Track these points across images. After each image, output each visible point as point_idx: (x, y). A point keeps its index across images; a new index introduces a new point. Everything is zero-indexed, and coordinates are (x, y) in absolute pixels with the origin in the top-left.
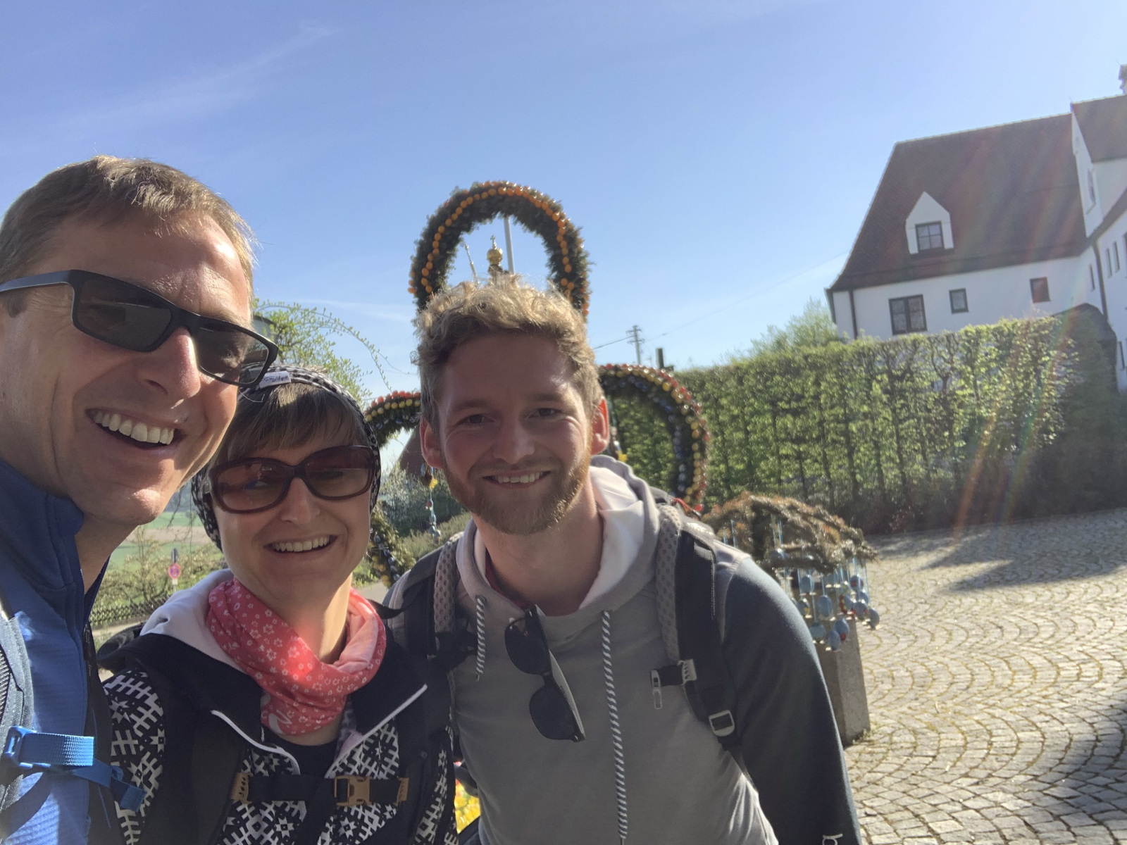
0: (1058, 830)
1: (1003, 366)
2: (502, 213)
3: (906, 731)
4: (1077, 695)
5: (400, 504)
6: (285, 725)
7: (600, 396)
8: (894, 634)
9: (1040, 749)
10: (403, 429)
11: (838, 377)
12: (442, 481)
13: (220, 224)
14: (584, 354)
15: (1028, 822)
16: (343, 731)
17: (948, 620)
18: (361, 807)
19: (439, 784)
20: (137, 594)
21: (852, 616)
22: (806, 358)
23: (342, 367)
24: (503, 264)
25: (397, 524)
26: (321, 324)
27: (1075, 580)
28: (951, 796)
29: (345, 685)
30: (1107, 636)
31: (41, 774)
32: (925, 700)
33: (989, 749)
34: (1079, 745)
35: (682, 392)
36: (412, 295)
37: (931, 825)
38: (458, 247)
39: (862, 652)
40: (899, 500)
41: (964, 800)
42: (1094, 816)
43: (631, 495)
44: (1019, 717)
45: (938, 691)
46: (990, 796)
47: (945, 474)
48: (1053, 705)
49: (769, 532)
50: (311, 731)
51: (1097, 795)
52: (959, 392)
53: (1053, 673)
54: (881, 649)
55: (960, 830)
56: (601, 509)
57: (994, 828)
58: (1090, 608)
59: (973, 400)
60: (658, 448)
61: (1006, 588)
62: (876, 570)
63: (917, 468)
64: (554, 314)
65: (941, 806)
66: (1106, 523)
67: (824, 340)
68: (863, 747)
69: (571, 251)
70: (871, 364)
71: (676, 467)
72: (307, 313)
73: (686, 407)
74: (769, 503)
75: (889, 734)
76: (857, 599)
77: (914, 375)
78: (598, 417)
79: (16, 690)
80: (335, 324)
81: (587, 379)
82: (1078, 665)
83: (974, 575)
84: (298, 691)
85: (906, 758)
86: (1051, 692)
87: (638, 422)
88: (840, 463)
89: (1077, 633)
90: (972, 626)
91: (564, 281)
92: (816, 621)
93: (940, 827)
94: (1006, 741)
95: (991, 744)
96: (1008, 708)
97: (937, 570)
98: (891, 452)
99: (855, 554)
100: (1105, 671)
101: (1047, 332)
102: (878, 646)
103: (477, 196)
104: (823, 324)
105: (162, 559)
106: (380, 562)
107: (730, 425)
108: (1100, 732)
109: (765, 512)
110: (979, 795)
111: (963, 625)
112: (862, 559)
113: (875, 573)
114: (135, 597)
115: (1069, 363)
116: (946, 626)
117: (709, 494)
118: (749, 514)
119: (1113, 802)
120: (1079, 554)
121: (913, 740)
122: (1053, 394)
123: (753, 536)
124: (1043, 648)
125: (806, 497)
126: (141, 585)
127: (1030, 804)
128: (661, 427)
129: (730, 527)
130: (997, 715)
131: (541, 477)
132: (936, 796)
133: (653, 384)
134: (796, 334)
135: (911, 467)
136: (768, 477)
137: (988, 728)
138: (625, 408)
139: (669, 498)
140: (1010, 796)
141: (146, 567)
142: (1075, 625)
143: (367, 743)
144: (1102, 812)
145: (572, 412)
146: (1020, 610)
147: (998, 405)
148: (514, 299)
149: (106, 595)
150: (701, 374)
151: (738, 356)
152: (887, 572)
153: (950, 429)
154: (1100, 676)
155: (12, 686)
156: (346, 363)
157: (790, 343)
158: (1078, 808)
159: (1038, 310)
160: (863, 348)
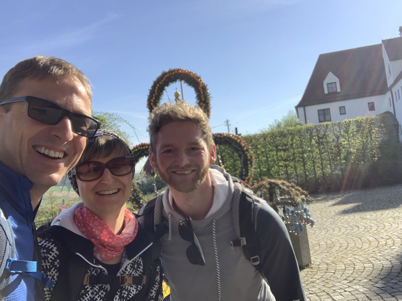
0: (378, 299)
1: (358, 133)
2: (180, 79)
3: (324, 264)
4: (385, 251)
5: (143, 183)
6: (102, 257)
7: (213, 143)
8: (320, 229)
9: (372, 270)
10: (144, 156)
11: (300, 138)
12: (159, 175)
13: (80, 80)
14: (207, 129)
15: (368, 296)
16: (123, 259)
17: (339, 224)
18: (129, 286)
19: (157, 277)
20: (50, 215)
21: (304, 222)
22: (288, 131)
23: (123, 134)
24: (180, 98)
25: (143, 191)
26: (115, 119)
27: (384, 210)
28: (340, 287)
29: (124, 243)
30: (396, 230)
31: (18, 275)
32: (331, 253)
33: (354, 270)
34: (386, 268)
35: (244, 143)
36: (148, 109)
37: (333, 297)
38: (164, 92)
39: (308, 236)
40: (322, 181)
41: (345, 288)
42: (391, 294)
43: (224, 179)
44: (364, 259)
45: (335, 249)
46: (354, 287)
47: (338, 172)
48: (377, 254)
49: (275, 192)
50: (112, 259)
51: (392, 286)
52: (343, 143)
53: (377, 243)
54: (315, 235)
55: (343, 299)
56: (213, 183)
57: (356, 298)
58: (390, 220)
59: (348, 146)
60: (236, 163)
61: (360, 213)
62: (313, 206)
63: (328, 170)
64: (197, 114)
65: (337, 291)
66: (396, 190)
67: (294, 124)
68: (309, 269)
69: (204, 93)
70: (311, 133)
71: (242, 170)
72: (110, 115)
73: (245, 148)
74: (275, 182)
75: (318, 265)
76: (306, 216)
77: (327, 137)
78: (212, 151)
79: (9, 245)
80: (120, 119)
81: (208, 138)
82: (386, 240)
83: (349, 208)
84: (107, 245)
85: (324, 273)
86: (376, 250)
87: (228, 154)
88: (301, 168)
89: (385, 229)
90: (348, 226)
91: (202, 104)
92: (292, 224)
93: (336, 298)
94: (360, 267)
95: (354, 268)
96: (361, 255)
97: (335, 206)
98: (319, 164)
99: (305, 200)
100: (395, 242)
101: (374, 121)
102: (314, 233)
103: (171, 74)
104: (294, 119)
105: (59, 203)
106: (136, 204)
107: (261, 155)
108: (393, 264)
109: (273, 185)
110: (350, 287)
111: (345, 226)
112: (308, 202)
113: (313, 207)
114: (49, 216)
115: (382, 132)
116: (338, 226)
117: (254, 179)
118: (268, 186)
119: (398, 289)
120: (386, 201)
121: (327, 267)
122: (376, 143)
123: (269, 194)
124: (373, 234)
125: (289, 180)
126: (51, 212)
127: (368, 290)
128: (237, 156)
129: (261, 191)
130: (357, 258)
131: (192, 172)
132: (335, 287)
133: (234, 140)
134: (285, 122)
135: (326, 169)
136: (275, 173)
137: (354, 262)
138: (224, 149)
139: (239, 181)
140: (361, 287)
141: (53, 206)
142: (385, 226)
143: (132, 263)
144: (394, 292)
145: (203, 149)
146: (365, 221)
147: (357, 147)
148: (183, 109)
149: (38, 216)
150: (251, 137)
151: (264, 130)
152: (318, 207)
153: (340, 156)
154: (394, 244)
155: (8, 244)
156: (124, 133)
157: (282, 126)
158: (386, 291)
159: (371, 114)
160: (308, 127)
